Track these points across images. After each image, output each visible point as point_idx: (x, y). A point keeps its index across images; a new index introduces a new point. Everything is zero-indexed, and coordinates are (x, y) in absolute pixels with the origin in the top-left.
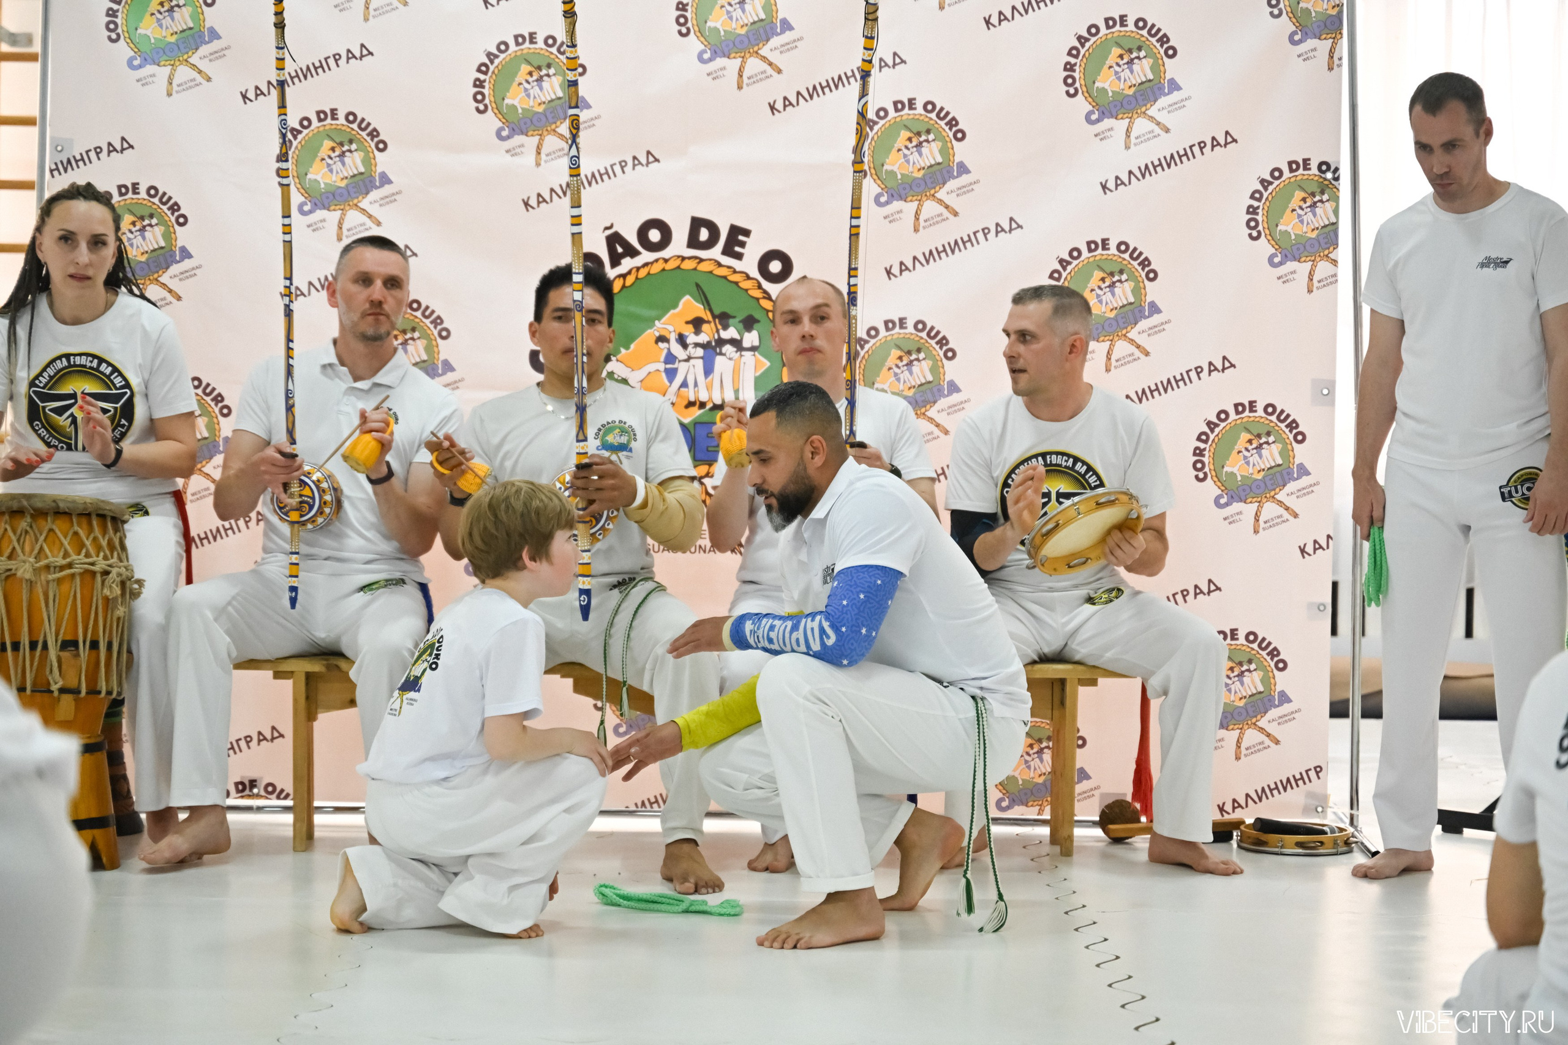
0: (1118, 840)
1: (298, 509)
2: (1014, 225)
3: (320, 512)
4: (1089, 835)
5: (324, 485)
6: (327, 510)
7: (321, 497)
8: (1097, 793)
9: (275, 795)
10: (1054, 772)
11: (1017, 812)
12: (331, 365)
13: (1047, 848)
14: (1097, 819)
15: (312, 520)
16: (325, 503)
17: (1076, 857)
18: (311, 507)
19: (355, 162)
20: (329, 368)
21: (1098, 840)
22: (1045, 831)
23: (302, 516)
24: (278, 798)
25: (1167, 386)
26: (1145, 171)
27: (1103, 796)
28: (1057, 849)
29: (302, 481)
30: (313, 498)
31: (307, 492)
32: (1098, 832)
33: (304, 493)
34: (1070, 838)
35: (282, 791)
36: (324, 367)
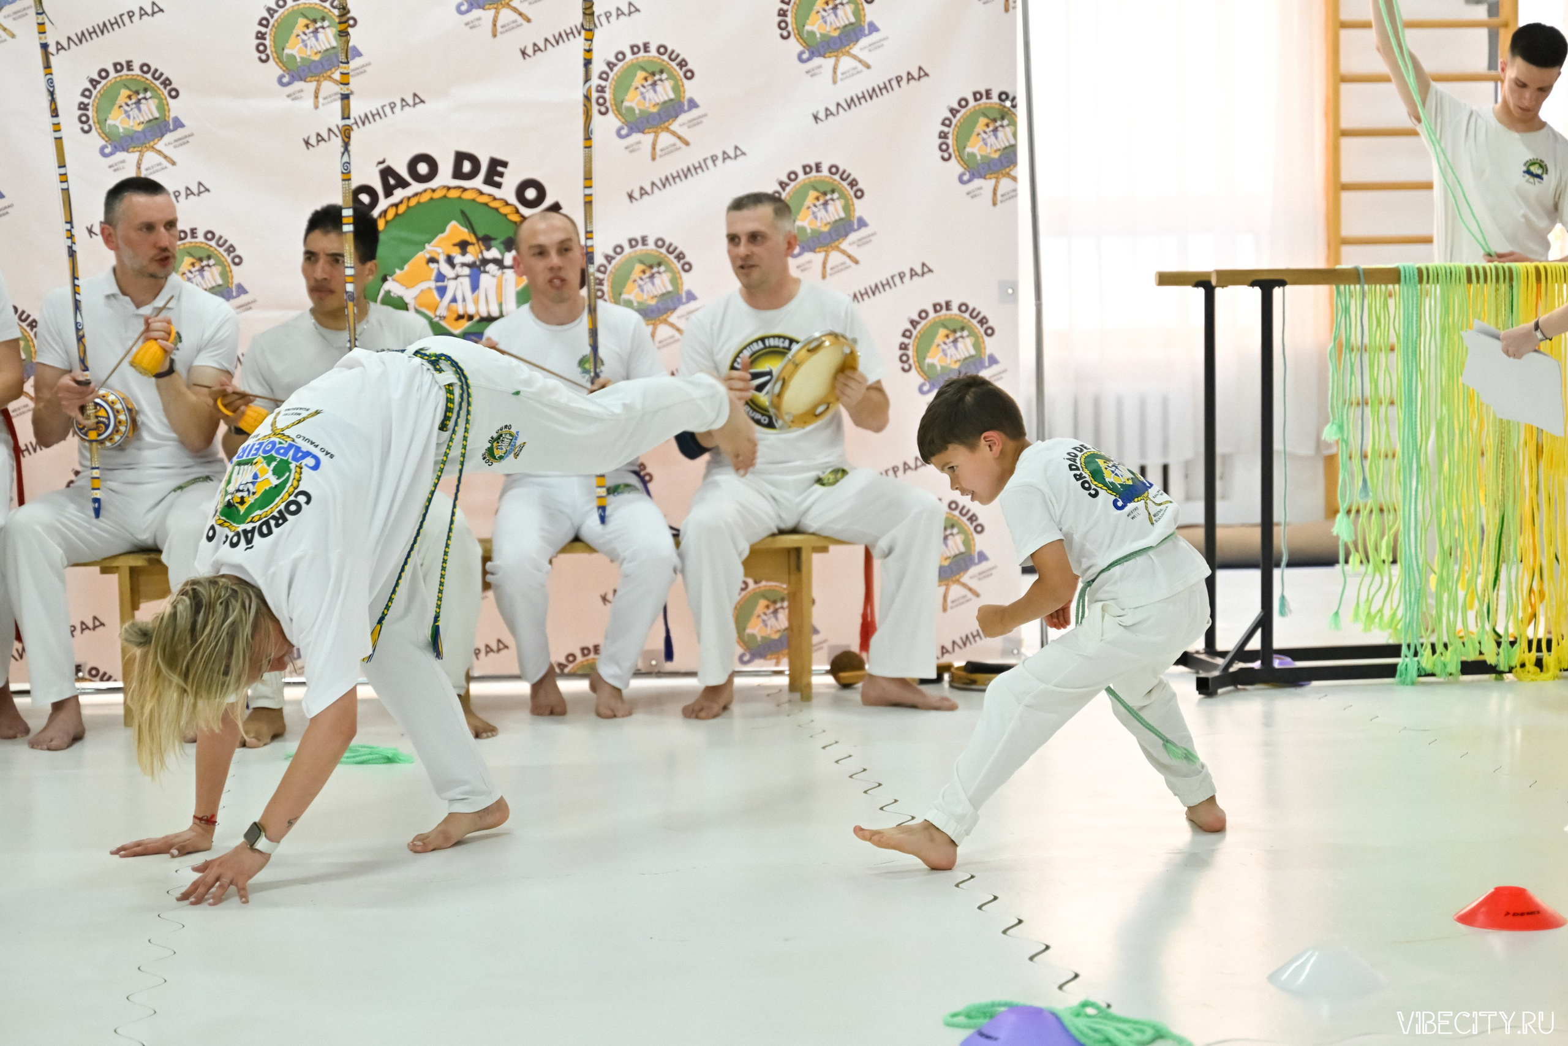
0: (846, 686)
1: (96, 428)
2: (739, 152)
3: (116, 430)
4: (822, 680)
5: (118, 406)
6: (122, 428)
7: (115, 417)
8: (825, 645)
9: (98, 678)
11: (758, 665)
12: (114, 295)
13: (786, 696)
14: (828, 667)
15: (110, 438)
16: (120, 422)
17: (814, 701)
18: (107, 427)
19: (150, 109)
20: (112, 298)
21: (829, 686)
22: (784, 681)
23: (99, 435)
24: (102, 680)
25: (875, 290)
26: (851, 103)
27: (831, 648)
28: (798, 695)
29: (97, 404)
30: (108, 418)
31: (102, 413)
32: (830, 680)
33: (100, 414)
34: (809, 685)
35: (105, 674)
36: (108, 297)
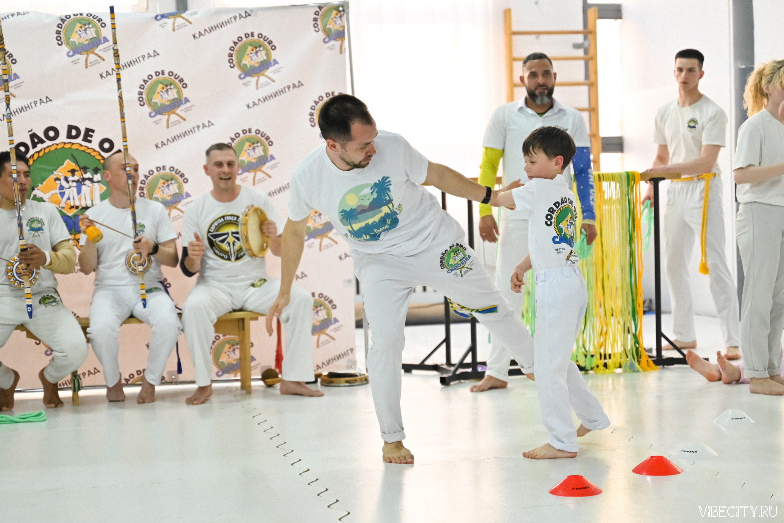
0: (270, 386)
2: (210, 124)
4: (257, 384)
8: (259, 366)
10: (240, 358)
11: (226, 377)
13: (239, 392)
14: (260, 377)
17: (253, 394)
21: (261, 386)
22: (238, 384)
25: (279, 190)
26: (265, 99)
27: (262, 367)
28: (244, 391)
32: (261, 383)
34: (250, 386)
